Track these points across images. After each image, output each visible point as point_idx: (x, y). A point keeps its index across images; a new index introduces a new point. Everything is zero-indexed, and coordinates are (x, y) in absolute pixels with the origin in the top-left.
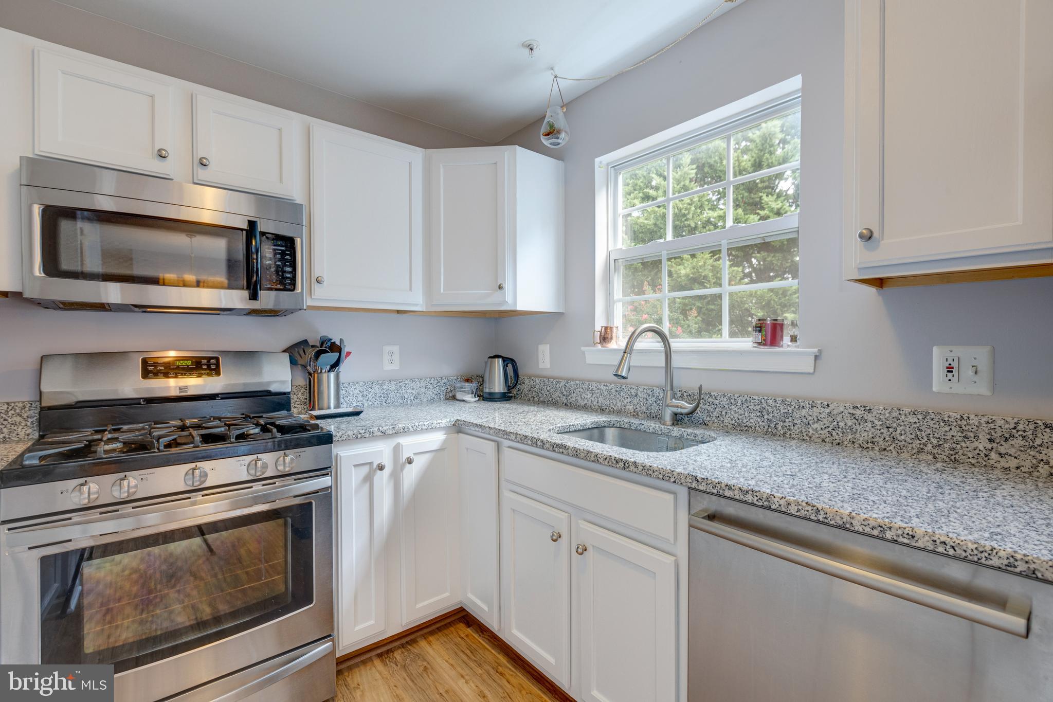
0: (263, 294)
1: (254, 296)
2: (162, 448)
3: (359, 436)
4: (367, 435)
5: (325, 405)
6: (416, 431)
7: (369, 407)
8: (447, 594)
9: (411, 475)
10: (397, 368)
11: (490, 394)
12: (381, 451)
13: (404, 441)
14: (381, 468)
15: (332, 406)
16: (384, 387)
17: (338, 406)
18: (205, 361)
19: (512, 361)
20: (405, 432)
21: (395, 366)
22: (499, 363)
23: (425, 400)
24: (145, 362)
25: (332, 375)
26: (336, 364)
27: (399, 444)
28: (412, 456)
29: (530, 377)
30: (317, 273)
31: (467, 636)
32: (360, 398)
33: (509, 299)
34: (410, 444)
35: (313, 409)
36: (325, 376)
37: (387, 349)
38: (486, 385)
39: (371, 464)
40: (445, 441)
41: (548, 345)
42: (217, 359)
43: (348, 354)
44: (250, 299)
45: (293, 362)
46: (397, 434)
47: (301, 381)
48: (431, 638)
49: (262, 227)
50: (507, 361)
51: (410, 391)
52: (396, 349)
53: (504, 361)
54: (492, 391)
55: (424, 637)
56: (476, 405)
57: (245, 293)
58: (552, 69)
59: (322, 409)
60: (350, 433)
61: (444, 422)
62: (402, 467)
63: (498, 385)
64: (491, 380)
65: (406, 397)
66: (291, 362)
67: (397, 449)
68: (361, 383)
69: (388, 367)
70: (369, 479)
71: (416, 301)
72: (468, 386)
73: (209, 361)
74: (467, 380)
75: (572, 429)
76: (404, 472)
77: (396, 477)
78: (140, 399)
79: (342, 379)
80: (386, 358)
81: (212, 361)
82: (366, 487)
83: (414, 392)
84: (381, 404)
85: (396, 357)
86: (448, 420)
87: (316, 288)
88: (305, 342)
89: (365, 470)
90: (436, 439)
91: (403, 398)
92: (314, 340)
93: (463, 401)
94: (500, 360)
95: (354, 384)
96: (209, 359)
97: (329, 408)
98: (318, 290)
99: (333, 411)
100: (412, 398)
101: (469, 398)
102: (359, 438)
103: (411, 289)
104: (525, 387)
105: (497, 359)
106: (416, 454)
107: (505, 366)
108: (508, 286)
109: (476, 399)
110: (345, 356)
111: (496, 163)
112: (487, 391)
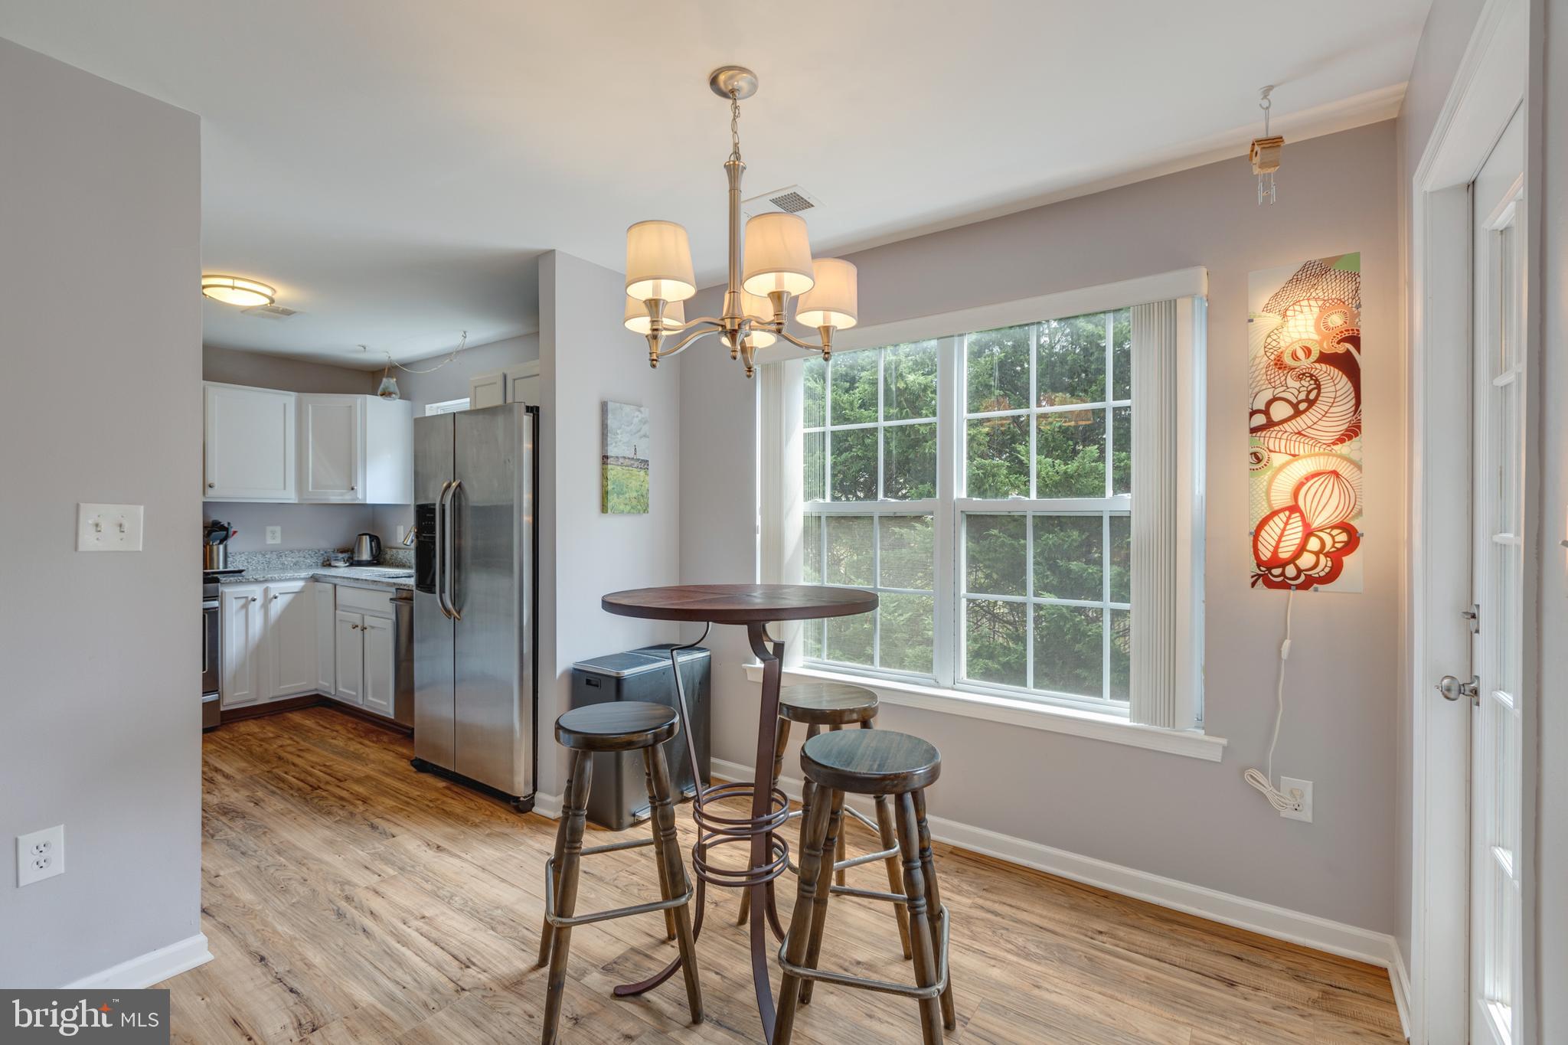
4: (246, 582)
5: (216, 567)
6: (280, 580)
7: (253, 570)
8: (305, 683)
9: (277, 607)
11: (358, 561)
12: (256, 591)
13: (271, 585)
14: (254, 600)
15: (221, 567)
16: (267, 556)
17: (226, 566)
19: (377, 537)
20: (273, 580)
21: (278, 541)
22: (366, 540)
23: (304, 566)
25: (221, 547)
26: (226, 538)
27: (267, 588)
28: (277, 595)
29: (391, 548)
30: (210, 480)
32: (246, 564)
33: (360, 496)
34: (275, 588)
35: (206, 569)
36: (216, 547)
37: (269, 529)
38: (356, 554)
39: (247, 598)
40: (304, 587)
43: (235, 532)
46: (266, 581)
48: (296, 711)
50: (373, 538)
51: (290, 559)
52: (278, 529)
53: (370, 538)
54: (360, 558)
55: (290, 709)
56: (347, 569)
58: (387, 352)
59: (213, 570)
60: (232, 579)
61: (302, 575)
62: (271, 600)
63: (366, 556)
64: (360, 551)
65: (286, 563)
67: (266, 591)
68: (246, 553)
69: (270, 541)
70: (245, 606)
71: (291, 496)
72: (341, 556)
74: (342, 552)
76: (272, 603)
77: (265, 606)
79: (230, 550)
80: (269, 536)
82: (243, 612)
83: (293, 560)
84: (264, 569)
85: (278, 534)
86: (306, 574)
87: (210, 490)
89: (243, 601)
90: (298, 585)
91: (283, 564)
93: (336, 567)
94: (368, 537)
95: (240, 554)
97: (218, 568)
99: (222, 570)
100: (292, 564)
101: (341, 563)
102: (238, 582)
103: (284, 489)
104: (388, 557)
105: (364, 537)
106: (280, 594)
107: (371, 542)
108: (359, 488)
109: (347, 564)
110: (231, 533)
111: (350, 407)
112: (356, 559)
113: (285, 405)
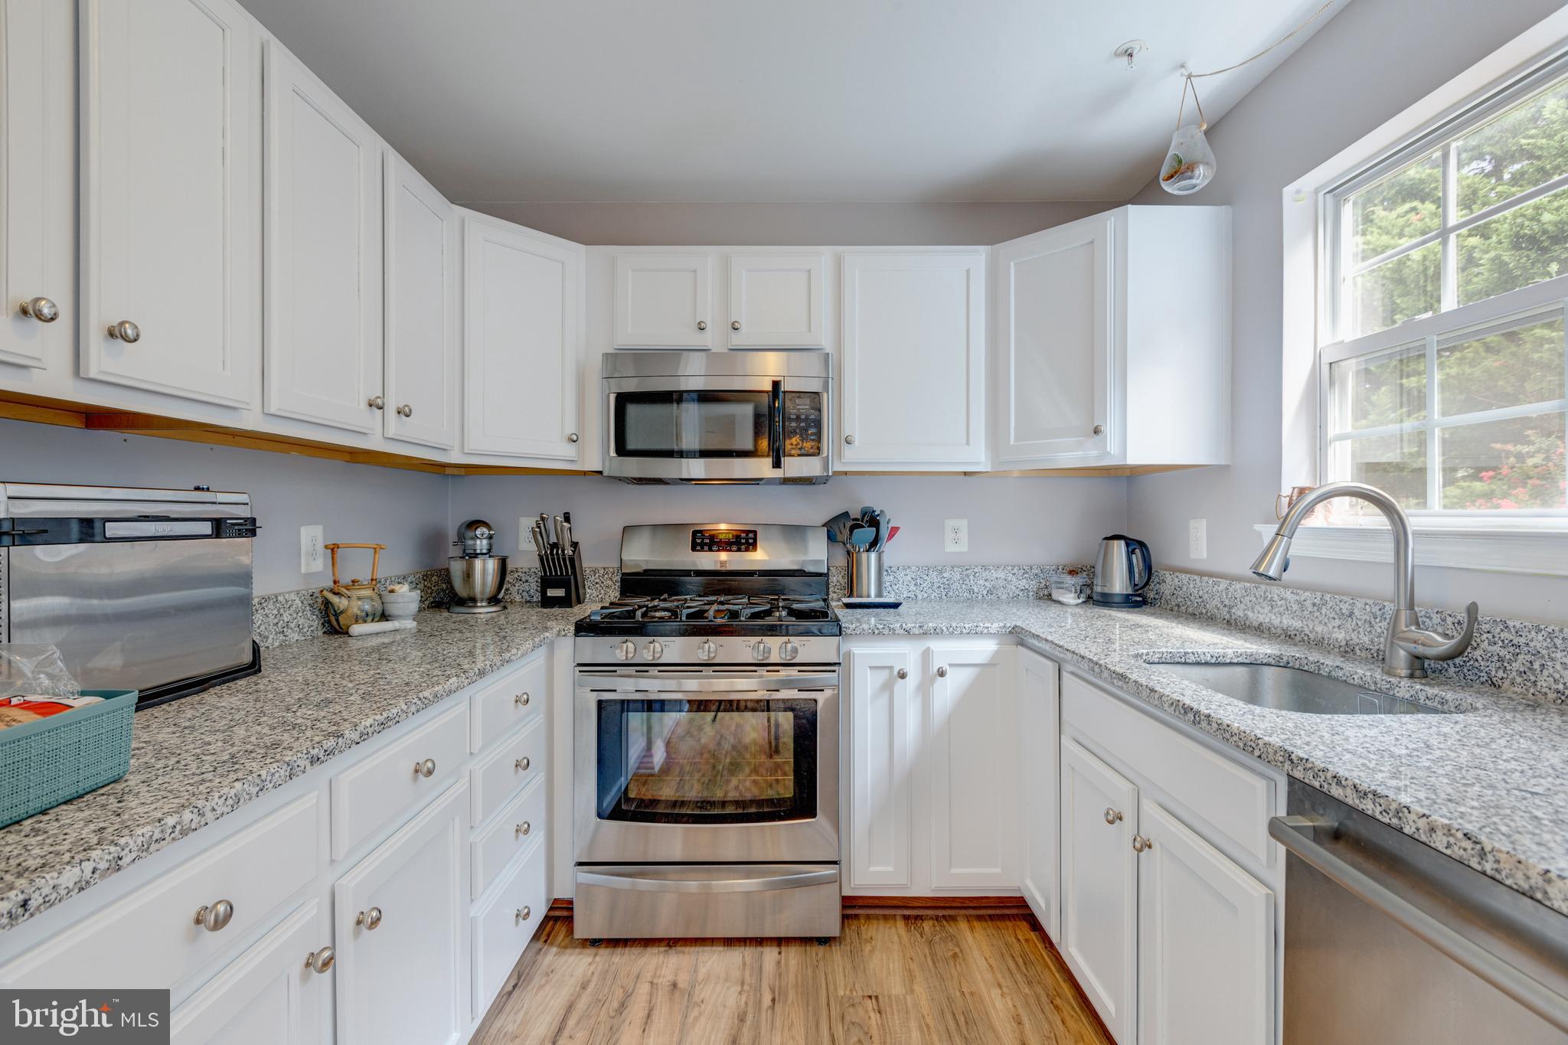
0: (786, 461)
1: (777, 464)
2: (684, 618)
3: (876, 632)
4: (886, 632)
5: (865, 593)
6: (952, 634)
7: (923, 599)
8: (998, 870)
9: (947, 691)
10: (966, 549)
11: (1104, 595)
12: (905, 654)
13: (937, 646)
14: (902, 676)
15: (873, 593)
16: (945, 575)
17: (879, 594)
18: (743, 535)
19: (1142, 545)
20: (937, 633)
21: (963, 547)
22: (1119, 549)
23: (1004, 597)
24: (695, 533)
25: (873, 556)
26: (874, 543)
27: (929, 648)
28: (946, 667)
29: (1175, 570)
30: (847, 431)
31: (1027, 941)
32: (913, 588)
33: (1114, 448)
34: (944, 650)
35: (851, 595)
36: (864, 555)
37: (950, 523)
38: (1098, 581)
39: (891, 668)
40: (996, 653)
41: (1205, 520)
42: (755, 532)
43: (894, 531)
44: (773, 467)
45: (831, 538)
46: (923, 634)
47: (841, 560)
48: (976, 924)
49: (786, 386)
50: (1135, 545)
51: (981, 582)
52: (963, 524)
53: (1127, 545)
54: (1106, 590)
55: (968, 918)
56: (1078, 610)
57: (769, 461)
58: (1183, 66)
59: (861, 597)
60: (865, 626)
61: (995, 627)
62: (932, 681)
63: (1119, 584)
64: (1106, 576)
65: (976, 590)
66: (829, 537)
67: (926, 655)
68: (914, 568)
69: (950, 548)
70: (888, 687)
71: (977, 457)
72: (1069, 580)
73: (747, 535)
74: (1072, 572)
75: (1192, 659)
76: (935, 685)
77: (924, 691)
78: (691, 571)
79: (887, 561)
80: (949, 535)
81: (751, 535)
82: (885, 697)
83: (987, 584)
84: (941, 598)
85: (964, 535)
86: (1002, 624)
87: (846, 448)
88: (846, 514)
89: (884, 675)
90: (983, 649)
91: (971, 591)
92: (855, 513)
93: (1059, 602)
94: (1123, 543)
95: (904, 569)
96: (747, 532)
97: (869, 596)
98: (849, 453)
99: (873, 599)
100: (985, 592)
101: (1070, 598)
102: (875, 634)
103: (968, 443)
104: (1166, 589)
105: (1116, 542)
106: (951, 665)
107: (1130, 553)
108: (1111, 429)
109: (1080, 601)
110: (884, 532)
111: (1092, 242)
112: (1098, 589)
113: (968, 271)
